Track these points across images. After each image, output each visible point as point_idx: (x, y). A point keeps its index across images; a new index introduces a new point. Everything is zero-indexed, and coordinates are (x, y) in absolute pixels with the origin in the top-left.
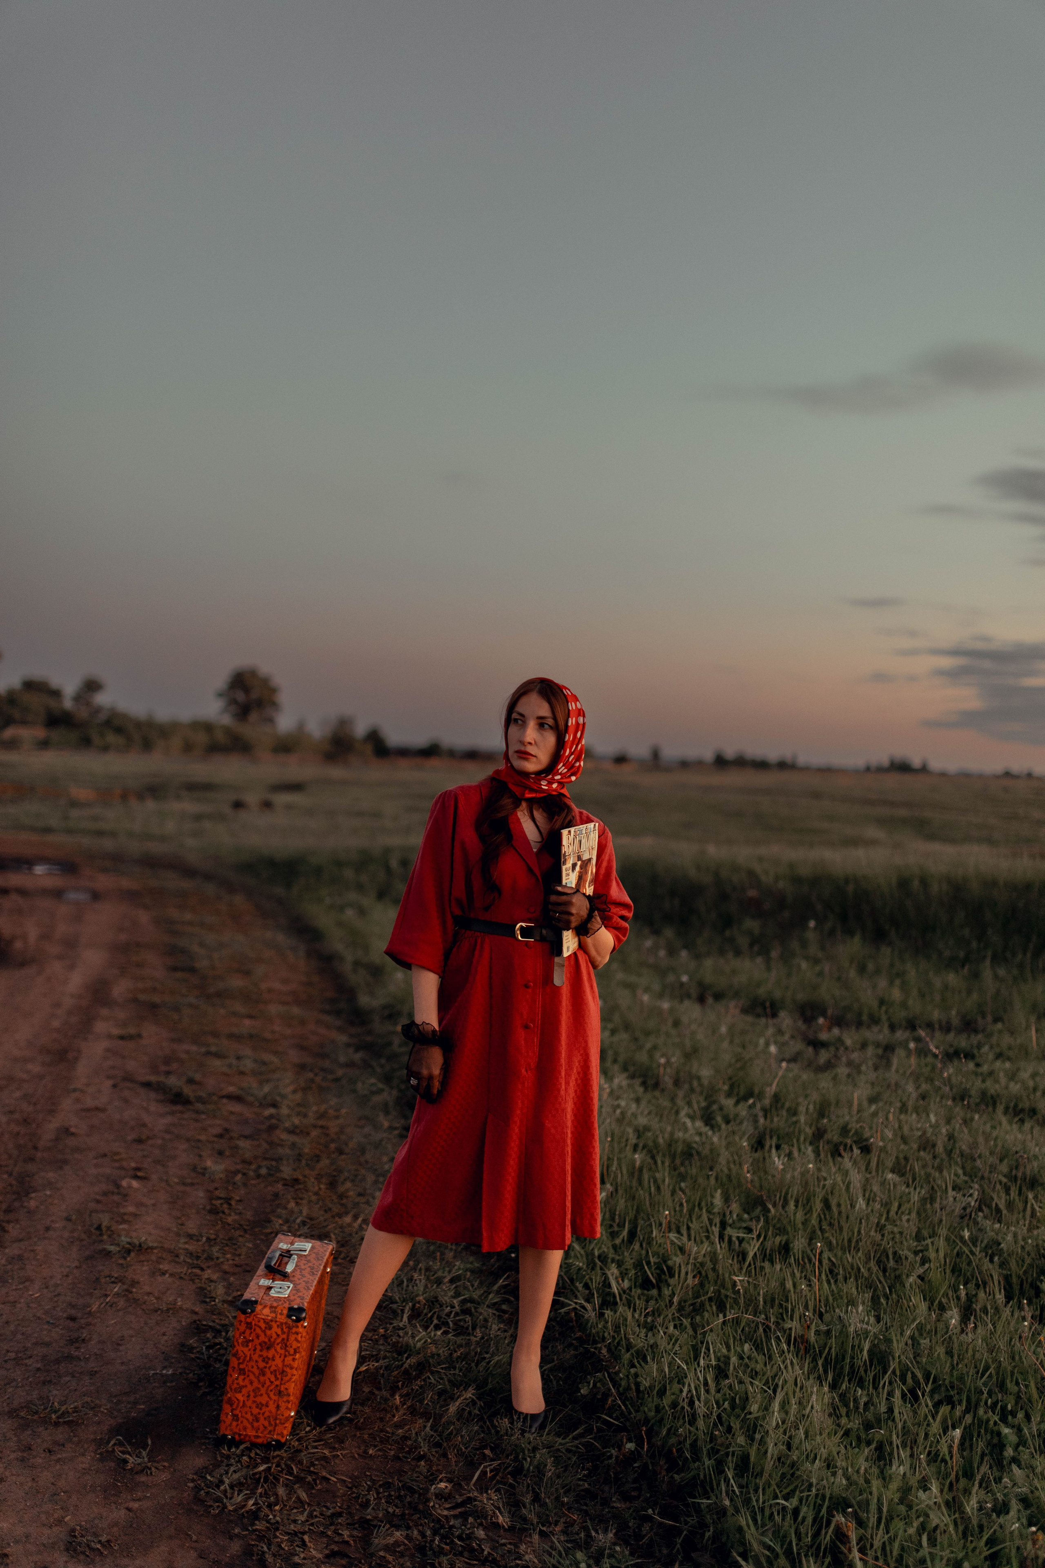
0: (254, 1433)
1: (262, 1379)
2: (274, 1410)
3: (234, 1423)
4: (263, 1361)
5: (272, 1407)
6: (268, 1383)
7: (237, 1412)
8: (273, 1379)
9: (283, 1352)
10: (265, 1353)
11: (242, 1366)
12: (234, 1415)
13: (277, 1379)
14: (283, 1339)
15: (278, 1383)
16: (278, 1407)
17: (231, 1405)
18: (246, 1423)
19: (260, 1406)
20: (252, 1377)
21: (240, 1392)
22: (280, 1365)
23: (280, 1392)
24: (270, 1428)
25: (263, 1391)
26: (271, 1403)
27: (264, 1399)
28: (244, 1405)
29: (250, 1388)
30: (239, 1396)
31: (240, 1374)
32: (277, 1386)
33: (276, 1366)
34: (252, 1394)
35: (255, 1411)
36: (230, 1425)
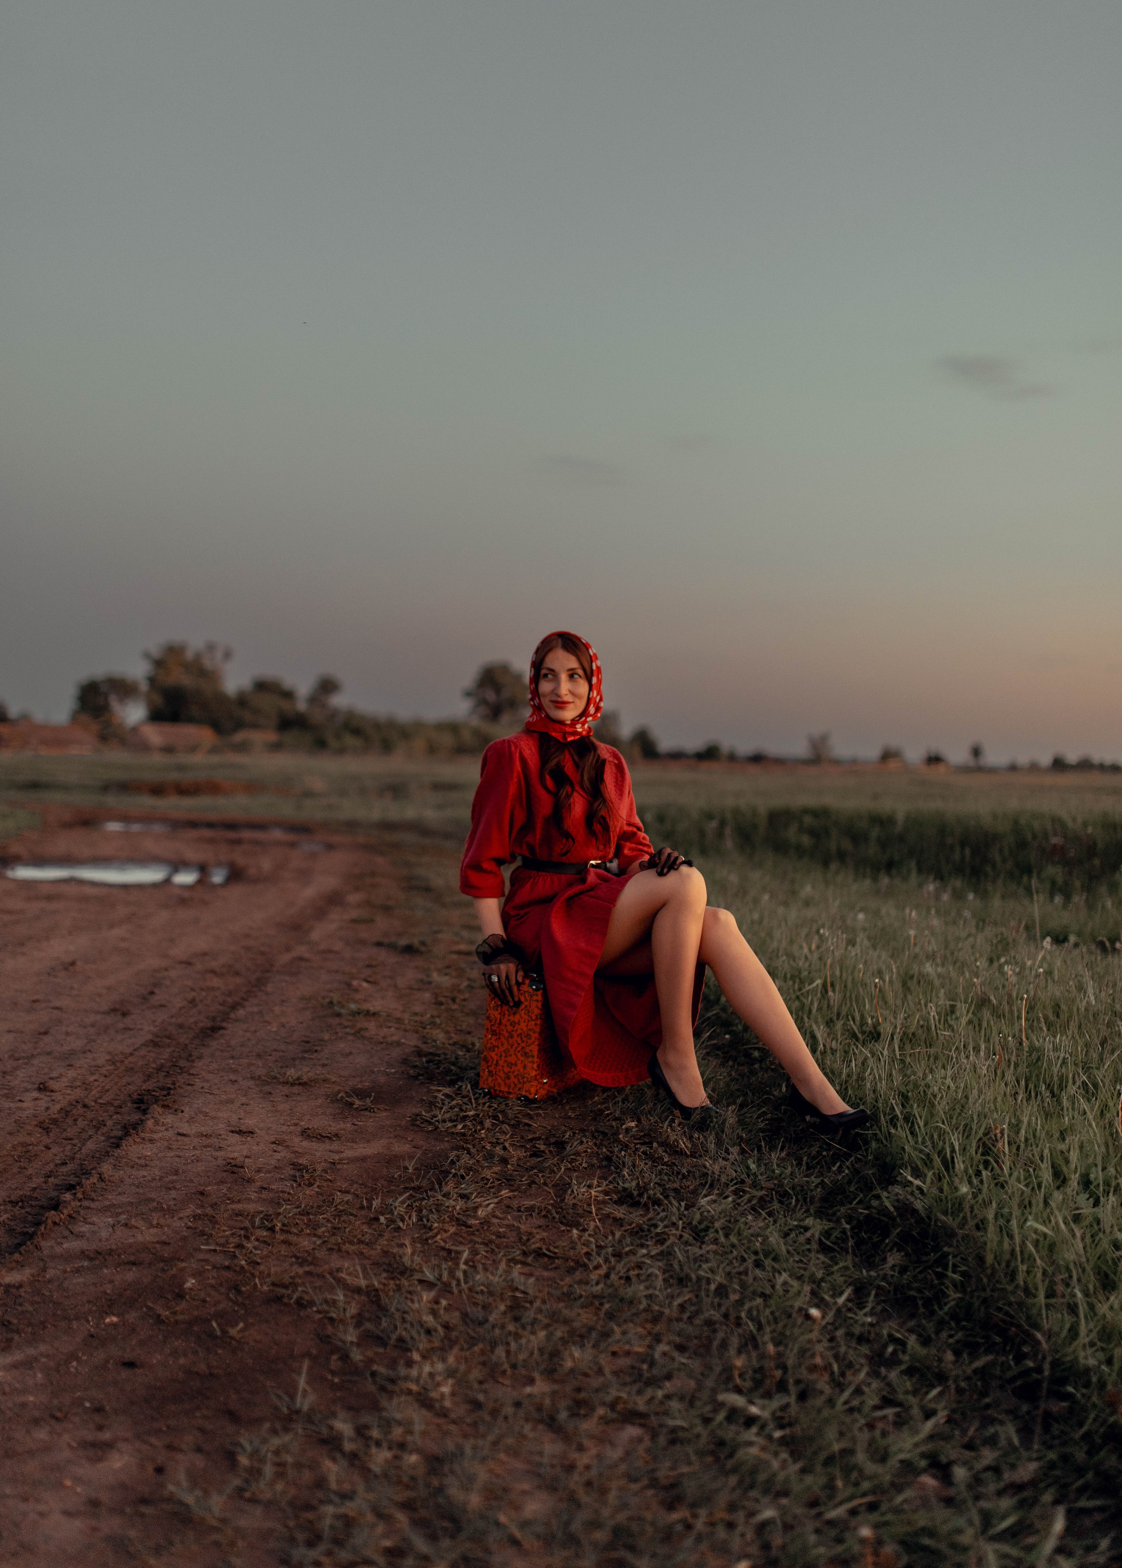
0: (506, 1089)
1: (511, 1041)
2: (522, 1070)
3: (490, 1079)
4: (511, 1025)
5: (520, 1066)
6: (516, 1045)
7: (492, 1068)
8: (519, 1041)
9: (526, 1017)
10: (512, 1018)
11: (494, 1028)
12: (490, 1072)
13: (523, 1042)
14: (526, 1006)
15: (523, 1045)
16: (525, 1067)
17: (487, 1062)
18: (499, 1080)
19: (510, 1065)
20: (503, 1039)
21: (494, 1051)
22: (525, 1029)
23: (526, 1053)
24: (520, 1086)
25: (512, 1051)
26: (519, 1062)
27: (512, 1059)
28: (497, 1064)
29: (502, 1049)
30: (493, 1054)
31: (492, 1035)
32: (523, 1048)
33: (522, 1030)
34: (503, 1054)
35: (506, 1070)
36: (487, 1080)
